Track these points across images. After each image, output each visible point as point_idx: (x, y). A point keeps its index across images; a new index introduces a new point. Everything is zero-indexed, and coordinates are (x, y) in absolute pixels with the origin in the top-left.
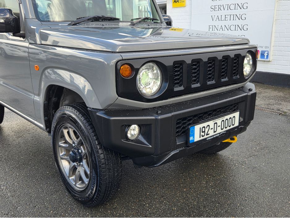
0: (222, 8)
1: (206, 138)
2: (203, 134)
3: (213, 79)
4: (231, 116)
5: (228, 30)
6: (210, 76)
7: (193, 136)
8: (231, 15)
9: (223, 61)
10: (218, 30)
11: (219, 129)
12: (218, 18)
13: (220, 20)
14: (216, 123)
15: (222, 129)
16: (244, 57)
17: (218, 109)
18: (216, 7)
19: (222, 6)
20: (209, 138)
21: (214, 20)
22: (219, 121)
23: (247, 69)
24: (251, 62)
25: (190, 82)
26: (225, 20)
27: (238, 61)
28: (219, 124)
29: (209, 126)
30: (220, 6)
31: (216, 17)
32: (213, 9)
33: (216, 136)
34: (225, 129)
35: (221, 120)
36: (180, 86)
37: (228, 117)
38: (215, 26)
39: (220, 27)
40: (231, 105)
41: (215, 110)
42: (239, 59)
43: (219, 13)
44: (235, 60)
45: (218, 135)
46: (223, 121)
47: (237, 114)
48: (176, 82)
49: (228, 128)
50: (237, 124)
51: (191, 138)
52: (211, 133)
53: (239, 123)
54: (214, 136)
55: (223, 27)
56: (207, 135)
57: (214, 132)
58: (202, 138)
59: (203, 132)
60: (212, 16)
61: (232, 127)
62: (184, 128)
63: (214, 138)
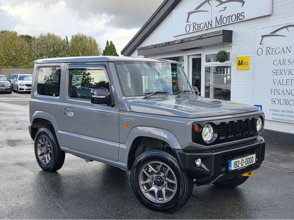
0: (283, 73)
1: (238, 169)
2: (236, 166)
3: (240, 133)
4: (251, 156)
5: (289, 95)
6: (238, 131)
7: (231, 166)
8: (292, 80)
9: (245, 122)
10: (279, 94)
11: (244, 164)
12: (279, 82)
13: (282, 84)
14: (243, 160)
15: (246, 164)
16: (257, 120)
17: (243, 152)
18: (278, 71)
19: (283, 70)
20: (239, 169)
21: (276, 84)
22: (244, 159)
23: (258, 127)
24: (261, 123)
25: (228, 135)
26: (286, 85)
27: (253, 122)
28: (244, 161)
29: (239, 161)
30: (281, 71)
31: (278, 81)
32: (275, 73)
33: (243, 168)
34: (248, 165)
35: (245, 159)
36: (223, 137)
37: (249, 157)
38: (276, 90)
39: (281, 91)
40: (250, 150)
41: (241, 153)
42: (254, 121)
43: (280, 77)
44: (252, 121)
45: (244, 168)
46: (247, 159)
47: (254, 156)
48: (221, 134)
49: (250, 164)
50: (254, 162)
51: (230, 168)
52: (240, 166)
53: (256, 161)
54: (242, 168)
55: (285, 91)
56: (238, 167)
57: (242, 165)
58: (235, 168)
59: (236, 165)
60: (274, 80)
61: (252, 163)
62: (225, 162)
63: (242, 169)
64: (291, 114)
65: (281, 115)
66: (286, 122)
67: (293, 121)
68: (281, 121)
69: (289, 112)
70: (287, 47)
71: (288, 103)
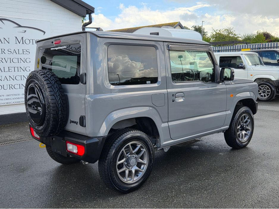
0: (4, 61)
5: (14, 80)
13: (3, 71)
19: (3, 59)
39: (3, 78)
55: (8, 78)
64: (18, 97)
65: (7, 99)
66: (14, 104)
67: (20, 102)
68: (6, 104)
69: (15, 95)
70: (16, 37)
71: (13, 87)
